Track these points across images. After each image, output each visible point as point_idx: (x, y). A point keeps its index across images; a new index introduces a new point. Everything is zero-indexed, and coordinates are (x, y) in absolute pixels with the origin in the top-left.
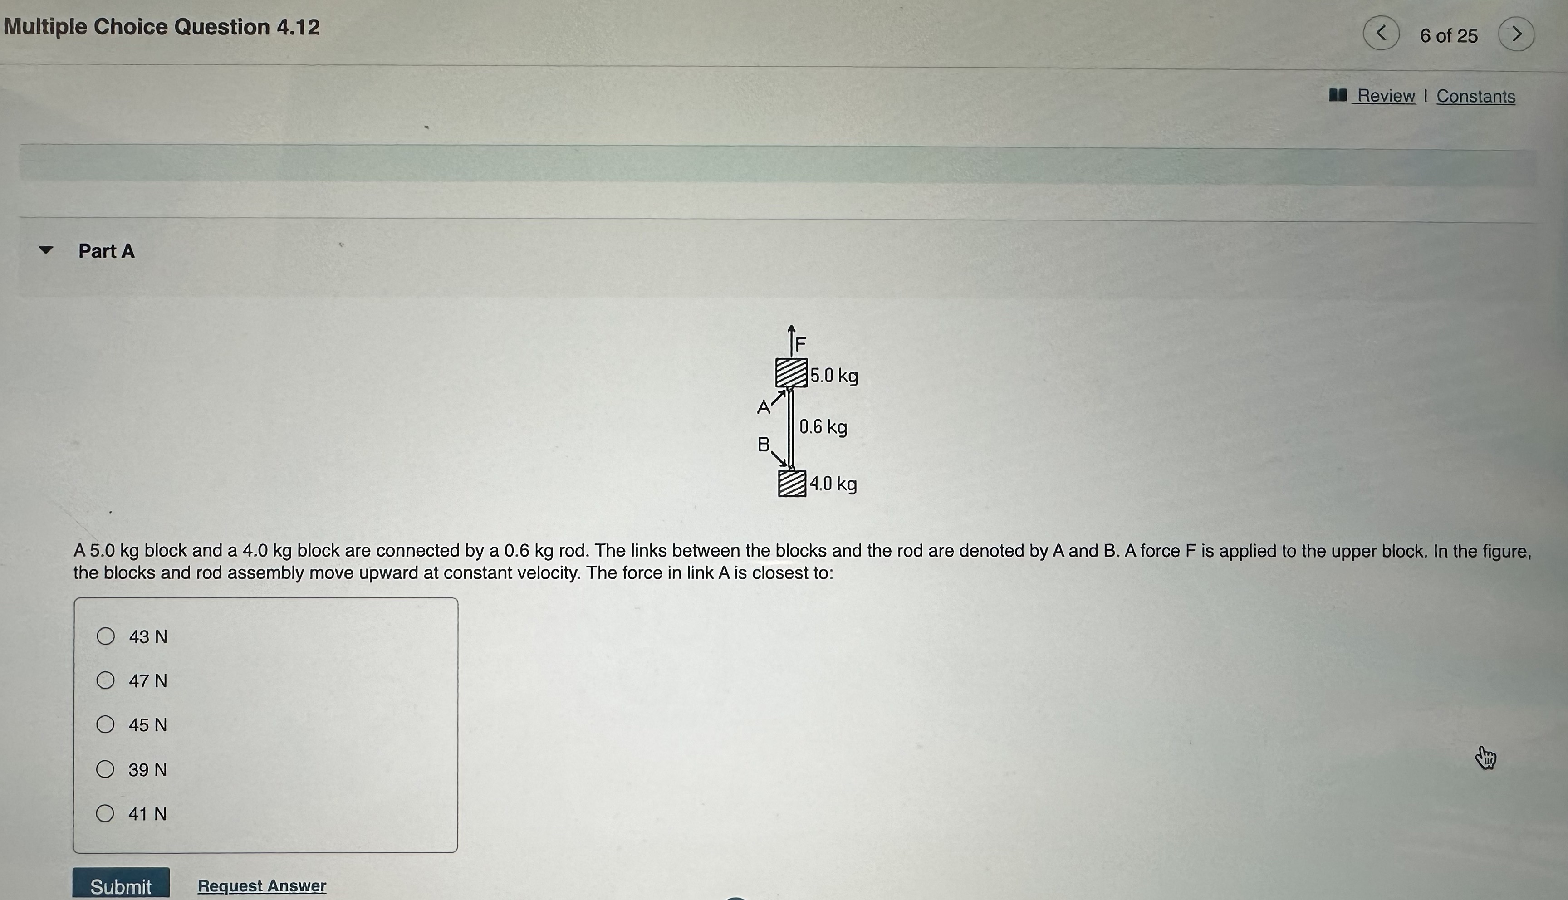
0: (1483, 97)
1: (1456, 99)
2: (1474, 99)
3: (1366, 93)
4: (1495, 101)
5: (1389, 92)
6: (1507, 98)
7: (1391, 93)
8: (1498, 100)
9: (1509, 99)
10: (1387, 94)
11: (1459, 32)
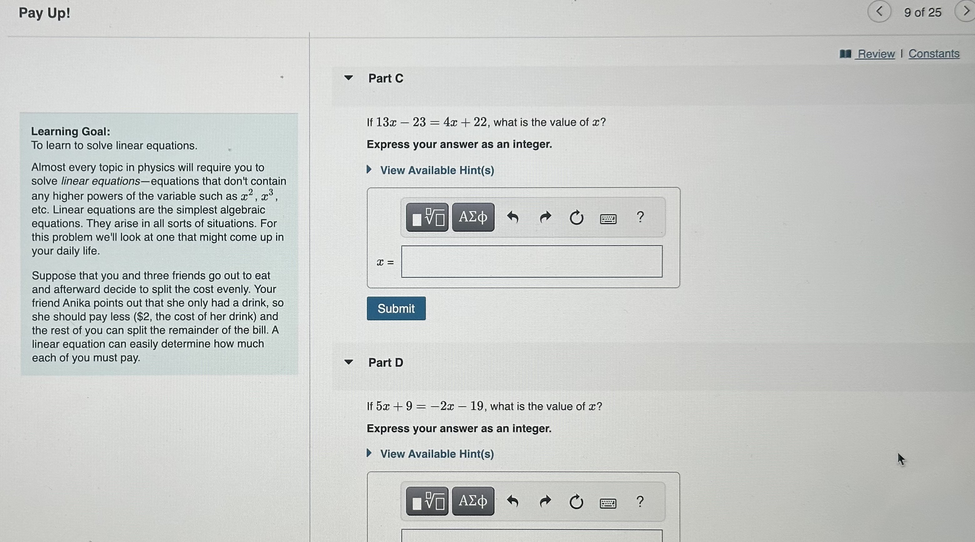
0: (938, 54)
1: (921, 56)
2: (933, 55)
3: (863, 52)
4: (946, 56)
5: (878, 51)
6: (954, 54)
7: (879, 53)
8: (948, 57)
9: (955, 55)
10: (877, 53)
11: (930, 10)
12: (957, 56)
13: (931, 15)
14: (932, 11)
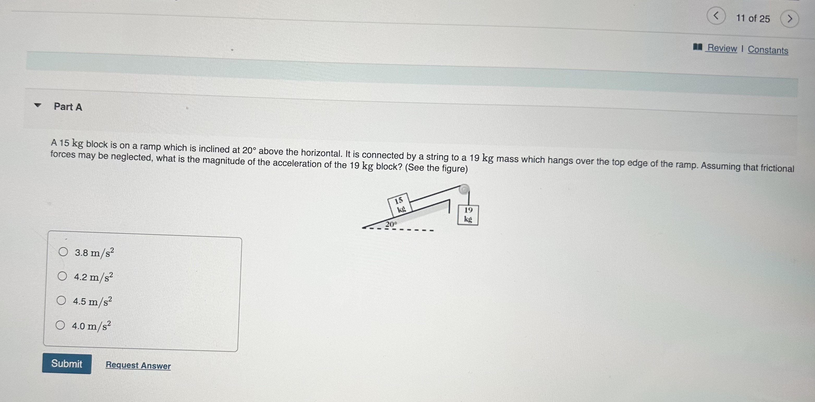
0: (771, 50)
1: (758, 51)
2: (767, 51)
3: (711, 46)
7: (725, 47)
8: (779, 52)
9: (785, 52)
10: (723, 47)
11: (760, 17)
12: (786, 53)
13: (762, 21)
14: (762, 17)
